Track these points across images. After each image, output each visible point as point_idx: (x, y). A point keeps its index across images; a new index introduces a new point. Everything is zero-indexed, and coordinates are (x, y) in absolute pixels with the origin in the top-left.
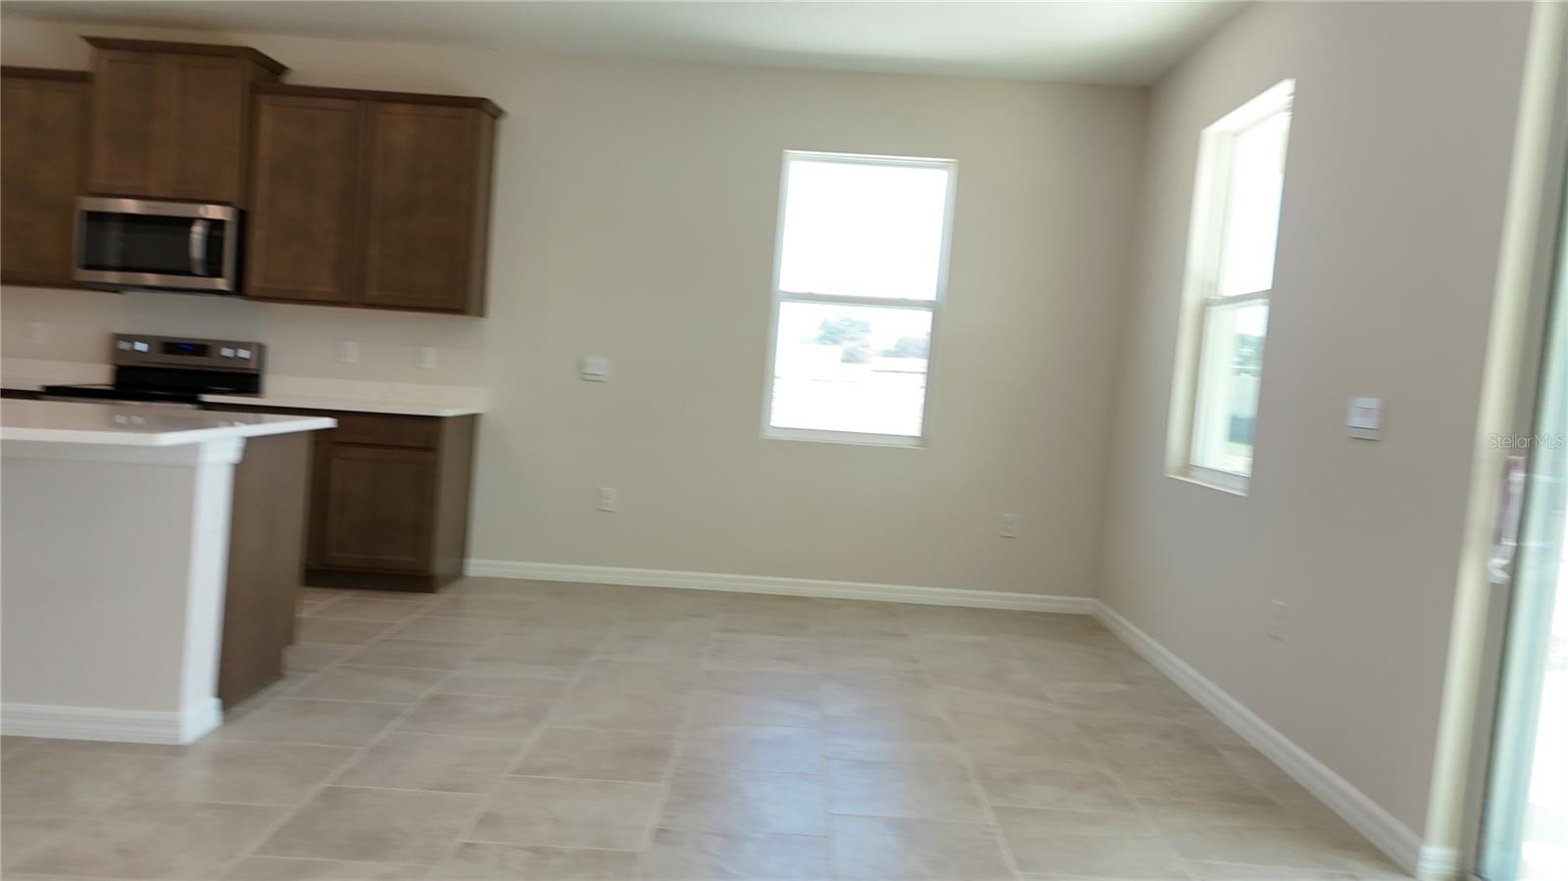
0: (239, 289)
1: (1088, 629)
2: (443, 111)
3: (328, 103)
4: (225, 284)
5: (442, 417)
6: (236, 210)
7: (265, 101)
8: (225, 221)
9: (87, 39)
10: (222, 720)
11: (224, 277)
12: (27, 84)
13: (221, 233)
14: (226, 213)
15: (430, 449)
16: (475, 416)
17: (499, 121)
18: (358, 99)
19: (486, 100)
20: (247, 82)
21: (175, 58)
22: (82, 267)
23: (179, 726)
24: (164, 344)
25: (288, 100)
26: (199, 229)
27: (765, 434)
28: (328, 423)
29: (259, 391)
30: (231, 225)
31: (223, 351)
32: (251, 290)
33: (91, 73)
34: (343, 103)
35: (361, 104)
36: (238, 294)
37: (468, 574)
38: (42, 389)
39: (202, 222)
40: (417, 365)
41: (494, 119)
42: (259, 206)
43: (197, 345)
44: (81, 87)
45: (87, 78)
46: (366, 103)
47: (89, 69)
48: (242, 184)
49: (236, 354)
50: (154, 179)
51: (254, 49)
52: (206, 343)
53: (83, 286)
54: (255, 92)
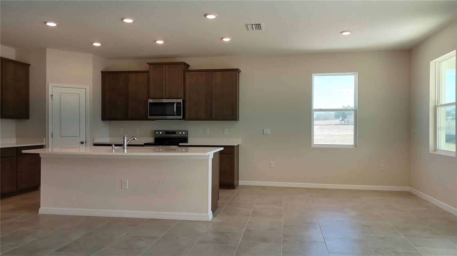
0: (184, 118)
1: (409, 195)
2: (228, 72)
3: (202, 73)
4: (181, 117)
5: (234, 146)
6: (183, 100)
7: (187, 74)
8: (181, 103)
9: (147, 63)
10: (213, 216)
11: (181, 115)
12: (134, 74)
13: (180, 105)
14: (181, 101)
15: (232, 154)
16: (238, 145)
17: (240, 73)
18: (208, 72)
19: (238, 69)
20: (183, 70)
21: (167, 66)
22: (150, 115)
23: (209, 217)
24: (166, 132)
25: (192, 73)
26: (175, 105)
27: (312, 146)
28: (222, 149)
29: (188, 142)
30: (182, 103)
31: (179, 133)
32: (186, 118)
33: (148, 71)
34: (205, 73)
35: (209, 73)
36: (184, 119)
37: (239, 184)
38: (143, 144)
39: (176, 103)
40: (223, 133)
41: (239, 73)
42: (187, 99)
43: (173, 132)
44: (146, 74)
45: (147, 72)
46: (210, 72)
47: (148, 70)
48: (184, 94)
49: (182, 133)
50: (164, 94)
51: (184, 62)
52: (175, 131)
53: (148, 120)
54: (184, 72)
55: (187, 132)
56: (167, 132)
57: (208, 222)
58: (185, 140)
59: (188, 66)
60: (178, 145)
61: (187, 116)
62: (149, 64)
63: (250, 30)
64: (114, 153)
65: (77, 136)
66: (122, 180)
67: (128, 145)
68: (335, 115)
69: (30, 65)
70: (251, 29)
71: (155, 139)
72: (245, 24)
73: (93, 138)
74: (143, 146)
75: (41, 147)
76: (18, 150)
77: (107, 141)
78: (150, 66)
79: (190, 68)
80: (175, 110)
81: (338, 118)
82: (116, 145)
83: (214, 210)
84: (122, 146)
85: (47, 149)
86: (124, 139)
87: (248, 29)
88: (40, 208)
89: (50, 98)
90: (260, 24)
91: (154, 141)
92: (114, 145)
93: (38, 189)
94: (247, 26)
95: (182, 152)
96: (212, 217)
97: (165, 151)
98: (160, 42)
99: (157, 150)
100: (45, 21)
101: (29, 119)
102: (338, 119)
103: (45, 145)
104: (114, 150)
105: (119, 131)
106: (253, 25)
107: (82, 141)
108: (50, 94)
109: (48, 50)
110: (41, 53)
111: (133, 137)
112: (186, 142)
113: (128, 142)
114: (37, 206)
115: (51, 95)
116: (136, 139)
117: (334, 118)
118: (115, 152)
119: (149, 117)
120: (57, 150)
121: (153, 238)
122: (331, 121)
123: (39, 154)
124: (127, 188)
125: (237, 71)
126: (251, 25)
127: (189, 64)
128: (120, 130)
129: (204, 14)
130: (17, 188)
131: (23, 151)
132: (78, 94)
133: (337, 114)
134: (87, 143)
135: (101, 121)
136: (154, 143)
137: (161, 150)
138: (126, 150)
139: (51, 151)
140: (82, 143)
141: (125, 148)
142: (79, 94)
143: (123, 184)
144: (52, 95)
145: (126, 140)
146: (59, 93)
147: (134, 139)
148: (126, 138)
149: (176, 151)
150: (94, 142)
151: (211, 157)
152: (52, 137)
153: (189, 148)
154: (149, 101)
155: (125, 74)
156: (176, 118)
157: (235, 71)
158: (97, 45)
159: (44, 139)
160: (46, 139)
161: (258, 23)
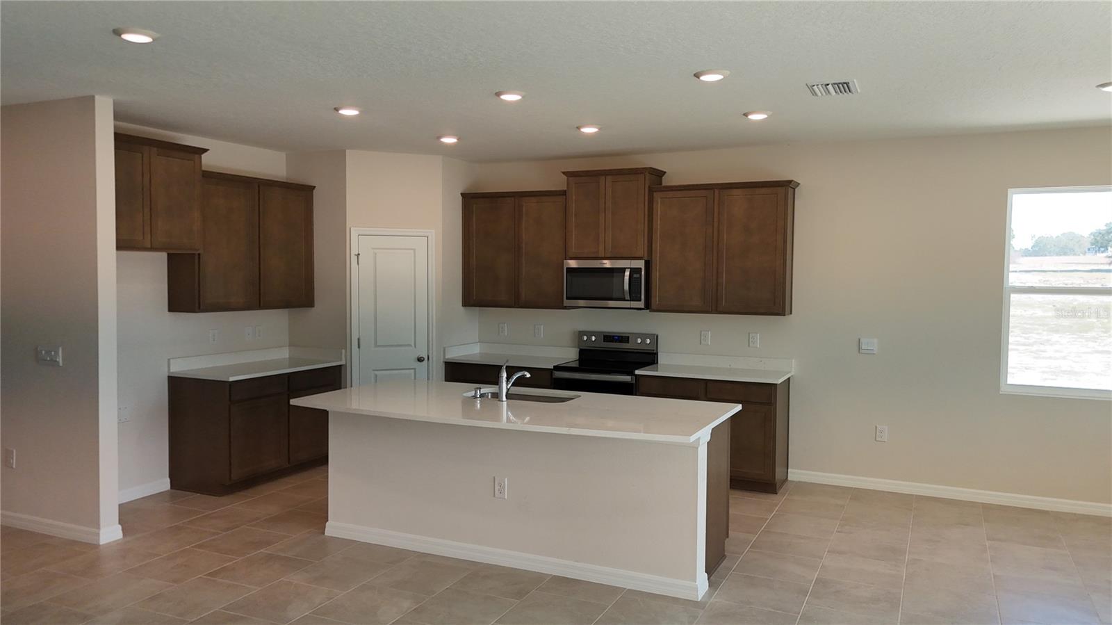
0: (648, 306)
2: (764, 190)
3: (692, 193)
4: (641, 304)
5: (776, 385)
6: (645, 261)
7: (658, 197)
8: (641, 269)
9: (564, 173)
10: (709, 586)
11: (640, 300)
13: (638, 276)
14: (640, 264)
15: (770, 404)
16: (789, 379)
17: (796, 190)
18: (712, 189)
19: (792, 181)
20: (647, 186)
21: (609, 178)
22: (567, 298)
23: (697, 588)
24: (604, 336)
25: (671, 194)
26: (627, 273)
27: (1002, 389)
28: (739, 409)
29: (657, 364)
30: (643, 270)
31: (637, 340)
32: (654, 306)
33: (565, 191)
34: (703, 192)
35: (714, 192)
36: (648, 309)
37: (789, 479)
38: (552, 367)
39: (629, 270)
40: (749, 346)
41: (794, 189)
42: (657, 258)
43: (622, 337)
44: (561, 199)
45: (564, 193)
46: (717, 191)
47: (565, 189)
48: (648, 246)
49: (643, 341)
50: (601, 248)
51: (651, 168)
52: (627, 335)
53: (565, 308)
54: (651, 191)
55: (655, 338)
56: (609, 338)
58: (650, 358)
59: (660, 174)
60: (631, 373)
61: (655, 301)
62: (568, 174)
63: (820, 94)
65: (409, 346)
66: (494, 478)
68: (1093, 241)
69: (315, 187)
70: (824, 94)
71: (580, 353)
72: (807, 85)
73: (445, 349)
75: (338, 370)
76: (289, 378)
77: (474, 352)
78: (572, 179)
79: (666, 181)
80: (626, 287)
81: (1103, 249)
83: (712, 567)
87: (814, 93)
88: (327, 524)
89: (354, 259)
90: (847, 84)
91: (578, 358)
94: (811, 88)
96: (707, 589)
98: (589, 130)
100: (335, 106)
101: (312, 306)
102: (1102, 252)
103: (345, 366)
106: (830, 87)
107: (420, 354)
108: (354, 252)
109: (349, 154)
110: (336, 159)
112: (655, 364)
114: (319, 514)
115: (357, 253)
117: (1089, 249)
119: (567, 302)
122: (1081, 258)
124: (506, 497)
125: (789, 185)
126: (822, 85)
127: (662, 170)
128: (502, 328)
129: (693, 74)
130: (289, 460)
132: (412, 249)
133: (1098, 239)
134: (430, 358)
135: (462, 308)
136: (577, 366)
140: (420, 360)
142: (414, 250)
143: (497, 488)
144: (359, 254)
146: (373, 249)
150: (447, 357)
151: (706, 436)
152: (359, 347)
154: (568, 264)
155: (513, 199)
156: (629, 307)
157: (782, 186)
158: (449, 140)
159: (343, 351)
160: (346, 352)
161: (842, 81)
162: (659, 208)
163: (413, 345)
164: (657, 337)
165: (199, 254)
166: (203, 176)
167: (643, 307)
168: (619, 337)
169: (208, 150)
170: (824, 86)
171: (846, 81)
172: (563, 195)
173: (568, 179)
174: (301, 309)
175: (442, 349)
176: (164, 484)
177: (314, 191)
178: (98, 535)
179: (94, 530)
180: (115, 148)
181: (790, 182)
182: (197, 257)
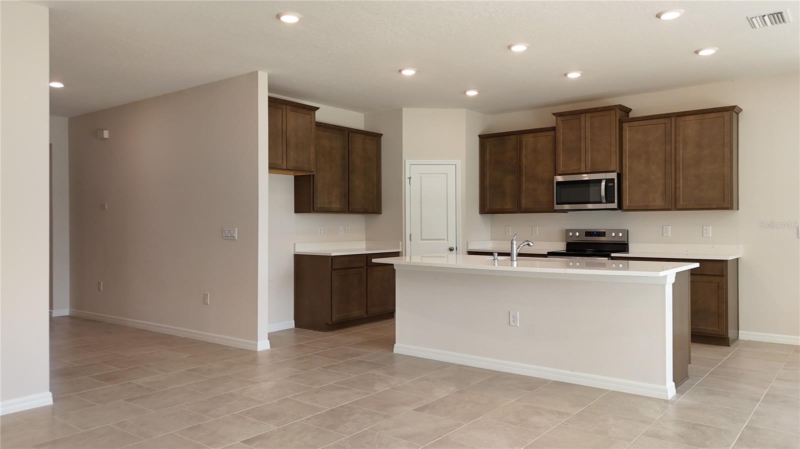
0: (620, 207)
3: (654, 121)
4: (615, 205)
5: (727, 260)
6: (618, 174)
7: (625, 125)
8: (614, 179)
9: (554, 114)
11: (614, 202)
12: (531, 135)
13: (612, 184)
14: (614, 176)
15: (722, 276)
16: (738, 259)
17: (740, 115)
18: (669, 117)
19: (736, 106)
20: (618, 119)
21: (588, 115)
22: (557, 204)
23: (667, 392)
24: (586, 232)
25: (636, 123)
26: (603, 184)
28: (697, 265)
29: (628, 251)
30: (616, 181)
31: (612, 234)
32: (625, 207)
33: (555, 127)
34: (662, 120)
35: (671, 119)
36: (620, 209)
37: (739, 338)
38: (546, 253)
39: (605, 180)
40: (702, 236)
41: (738, 114)
42: (626, 171)
43: (600, 232)
44: (551, 133)
46: (673, 119)
47: (555, 125)
48: (620, 163)
49: (617, 235)
50: (583, 165)
51: (620, 105)
52: (604, 231)
53: (556, 211)
54: (621, 122)
55: (626, 233)
56: (589, 233)
57: (666, 401)
58: (623, 247)
59: (627, 111)
60: (608, 256)
61: (626, 203)
62: (557, 115)
63: (758, 27)
64: (497, 267)
65: (444, 239)
66: (509, 312)
67: (519, 255)
69: (382, 135)
70: (762, 25)
71: (567, 245)
72: (747, 17)
73: (467, 243)
74: (546, 257)
75: (397, 254)
76: (367, 258)
77: (488, 246)
78: (559, 118)
80: (603, 193)
82: (500, 254)
84: (510, 256)
85: (404, 257)
86: (512, 244)
87: (753, 26)
88: (395, 345)
89: (407, 181)
90: (781, 13)
91: (565, 249)
92: (496, 255)
93: (394, 316)
94: (750, 20)
95: (618, 269)
96: (675, 393)
97: (586, 265)
98: (574, 75)
99: (571, 264)
100: (399, 69)
101: (380, 213)
103: (402, 252)
104: (496, 262)
105: (507, 230)
106: (766, 18)
107: (451, 246)
108: (408, 176)
109: (404, 110)
110: (396, 115)
111: (527, 241)
112: (626, 251)
113: (518, 250)
114: (390, 342)
115: (408, 178)
116: (531, 244)
118: (498, 265)
119: (557, 207)
120: (416, 260)
121: (560, 414)
123: (393, 265)
124: (518, 326)
125: (733, 111)
126: (759, 17)
127: (630, 107)
129: (655, 15)
130: (367, 313)
131: (374, 260)
132: (445, 174)
134: (458, 249)
135: (479, 215)
136: (565, 252)
137: (578, 264)
138: (515, 263)
139: (409, 261)
140: (451, 250)
141: (515, 259)
142: (447, 174)
143: (512, 319)
144: (410, 177)
145: (515, 246)
146: (420, 174)
147: (528, 245)
148: (515, 242)
149: (605, 267)
151: (671, 279)
152: (410, 240)
153: (631, 262)
154: (556, 178)
155: (516, 136)
156: (605, 208)
157: (728, 111)
158: (472, 93)
159: (401, 242)
160: (402, 243)
161: (777, 12)
162: (627, 134)
163: (446, 239)
164: (628, 231)
165: (313, 175)
166: (316, 126)
167: (616, 207)
168: (597, 232)
169: (319, 108)
170: (761, 17)
171: (780, 11)
172: (553, 130)
173: (556, 118)
174: (373, 215)
175: (466, 243)
176: (291, 324)
177: (382, 137)
178: (257, 345)
179: (255, 342)
180: (269, 107)
181: (735, 107)
182: (312, 176)
